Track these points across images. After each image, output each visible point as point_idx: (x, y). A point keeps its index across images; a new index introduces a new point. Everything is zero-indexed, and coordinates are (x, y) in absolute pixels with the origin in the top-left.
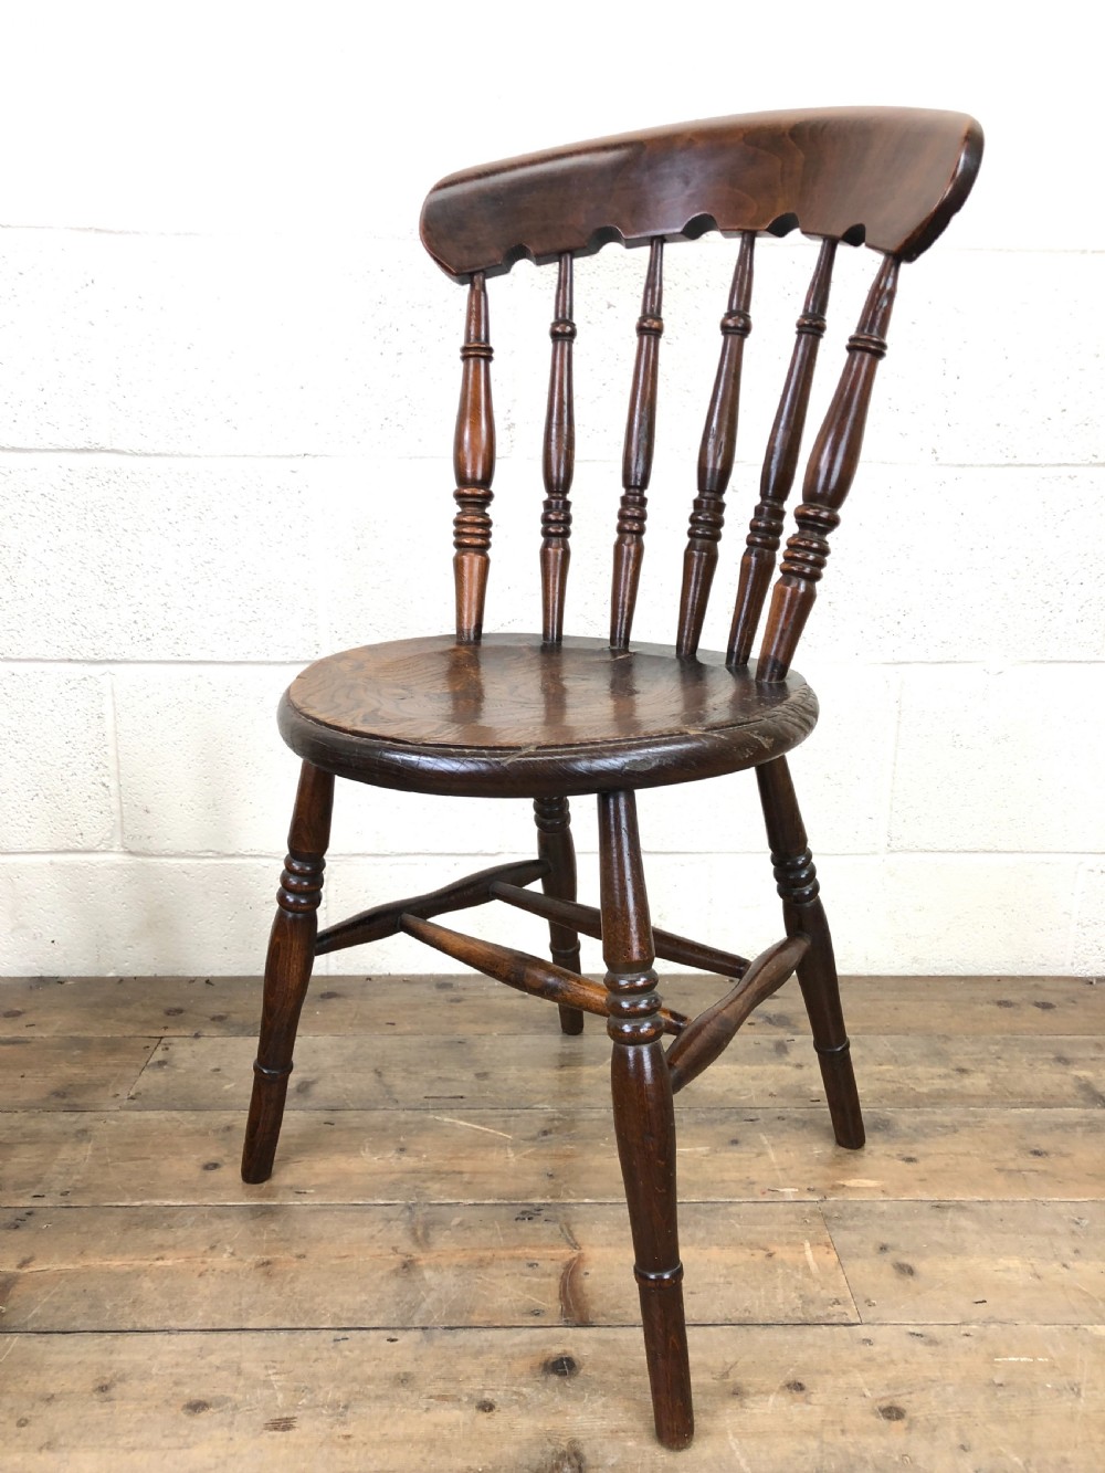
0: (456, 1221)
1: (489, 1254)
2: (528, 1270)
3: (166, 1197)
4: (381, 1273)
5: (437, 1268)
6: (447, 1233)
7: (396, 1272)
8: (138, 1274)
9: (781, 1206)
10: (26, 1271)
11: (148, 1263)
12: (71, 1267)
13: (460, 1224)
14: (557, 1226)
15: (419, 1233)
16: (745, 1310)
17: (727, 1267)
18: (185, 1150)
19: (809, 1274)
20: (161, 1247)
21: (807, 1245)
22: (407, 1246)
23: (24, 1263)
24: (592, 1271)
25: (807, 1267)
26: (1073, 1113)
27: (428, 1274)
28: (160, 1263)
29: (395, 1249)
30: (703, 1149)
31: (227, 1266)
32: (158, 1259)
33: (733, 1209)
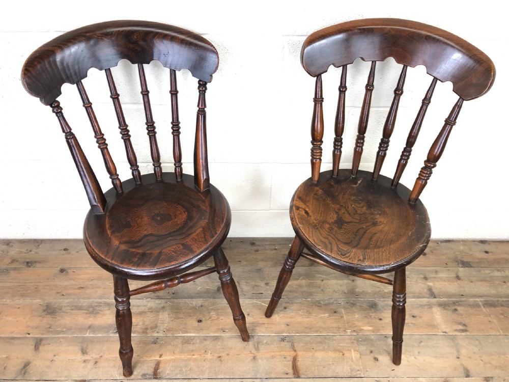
0: (265, 342)
1: (274, 354)
2: (284, 359)
3: (190, 333)
4: (248, 360)
5: (262, 359)
6: (263, 346)
7: (252, 360)
8: (189, 360)
9: (347, 337)
10: (161, 359)
11: (190, 357)
12: (172, 357)
13: (266, 343)
14: (290, 343)
15: (256, 346)
16: (337, 373)
17: (333, 358)
18: (192, 315)
19: (353, 361)
20: (192, 351)
21: (353, 351)
22: (254, 351)
23: (161, 356)
24: (300, 360)
25: (352, 359)
26: (425, 300)
27: (260, 360)
28: (194, 357)
29: (250, 352)
30: (327, 315)
31: (210, 357)
32: (193, 355)
33: (334, 338)
